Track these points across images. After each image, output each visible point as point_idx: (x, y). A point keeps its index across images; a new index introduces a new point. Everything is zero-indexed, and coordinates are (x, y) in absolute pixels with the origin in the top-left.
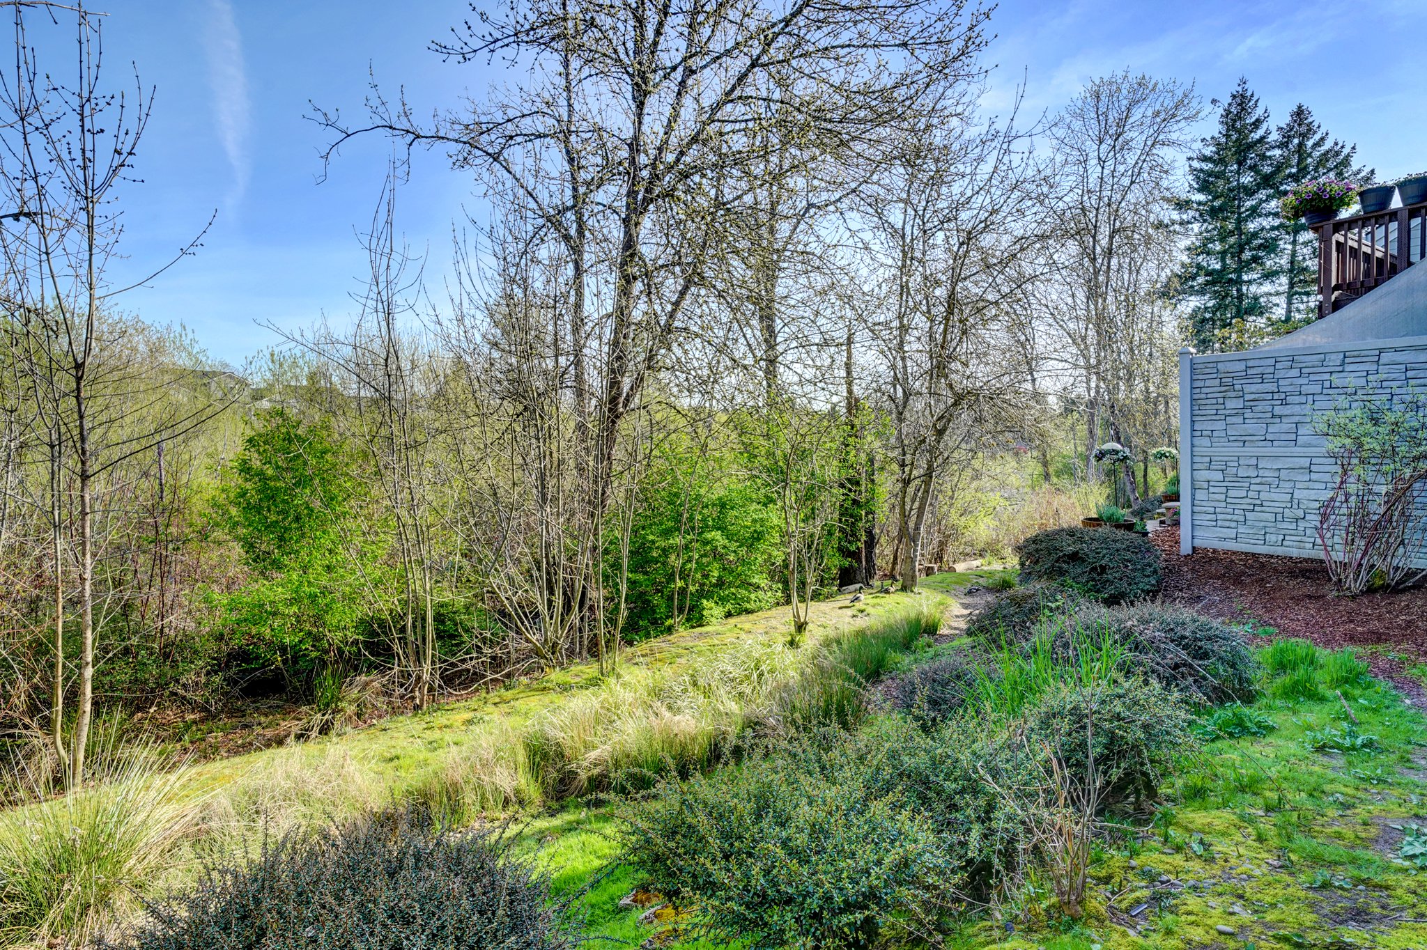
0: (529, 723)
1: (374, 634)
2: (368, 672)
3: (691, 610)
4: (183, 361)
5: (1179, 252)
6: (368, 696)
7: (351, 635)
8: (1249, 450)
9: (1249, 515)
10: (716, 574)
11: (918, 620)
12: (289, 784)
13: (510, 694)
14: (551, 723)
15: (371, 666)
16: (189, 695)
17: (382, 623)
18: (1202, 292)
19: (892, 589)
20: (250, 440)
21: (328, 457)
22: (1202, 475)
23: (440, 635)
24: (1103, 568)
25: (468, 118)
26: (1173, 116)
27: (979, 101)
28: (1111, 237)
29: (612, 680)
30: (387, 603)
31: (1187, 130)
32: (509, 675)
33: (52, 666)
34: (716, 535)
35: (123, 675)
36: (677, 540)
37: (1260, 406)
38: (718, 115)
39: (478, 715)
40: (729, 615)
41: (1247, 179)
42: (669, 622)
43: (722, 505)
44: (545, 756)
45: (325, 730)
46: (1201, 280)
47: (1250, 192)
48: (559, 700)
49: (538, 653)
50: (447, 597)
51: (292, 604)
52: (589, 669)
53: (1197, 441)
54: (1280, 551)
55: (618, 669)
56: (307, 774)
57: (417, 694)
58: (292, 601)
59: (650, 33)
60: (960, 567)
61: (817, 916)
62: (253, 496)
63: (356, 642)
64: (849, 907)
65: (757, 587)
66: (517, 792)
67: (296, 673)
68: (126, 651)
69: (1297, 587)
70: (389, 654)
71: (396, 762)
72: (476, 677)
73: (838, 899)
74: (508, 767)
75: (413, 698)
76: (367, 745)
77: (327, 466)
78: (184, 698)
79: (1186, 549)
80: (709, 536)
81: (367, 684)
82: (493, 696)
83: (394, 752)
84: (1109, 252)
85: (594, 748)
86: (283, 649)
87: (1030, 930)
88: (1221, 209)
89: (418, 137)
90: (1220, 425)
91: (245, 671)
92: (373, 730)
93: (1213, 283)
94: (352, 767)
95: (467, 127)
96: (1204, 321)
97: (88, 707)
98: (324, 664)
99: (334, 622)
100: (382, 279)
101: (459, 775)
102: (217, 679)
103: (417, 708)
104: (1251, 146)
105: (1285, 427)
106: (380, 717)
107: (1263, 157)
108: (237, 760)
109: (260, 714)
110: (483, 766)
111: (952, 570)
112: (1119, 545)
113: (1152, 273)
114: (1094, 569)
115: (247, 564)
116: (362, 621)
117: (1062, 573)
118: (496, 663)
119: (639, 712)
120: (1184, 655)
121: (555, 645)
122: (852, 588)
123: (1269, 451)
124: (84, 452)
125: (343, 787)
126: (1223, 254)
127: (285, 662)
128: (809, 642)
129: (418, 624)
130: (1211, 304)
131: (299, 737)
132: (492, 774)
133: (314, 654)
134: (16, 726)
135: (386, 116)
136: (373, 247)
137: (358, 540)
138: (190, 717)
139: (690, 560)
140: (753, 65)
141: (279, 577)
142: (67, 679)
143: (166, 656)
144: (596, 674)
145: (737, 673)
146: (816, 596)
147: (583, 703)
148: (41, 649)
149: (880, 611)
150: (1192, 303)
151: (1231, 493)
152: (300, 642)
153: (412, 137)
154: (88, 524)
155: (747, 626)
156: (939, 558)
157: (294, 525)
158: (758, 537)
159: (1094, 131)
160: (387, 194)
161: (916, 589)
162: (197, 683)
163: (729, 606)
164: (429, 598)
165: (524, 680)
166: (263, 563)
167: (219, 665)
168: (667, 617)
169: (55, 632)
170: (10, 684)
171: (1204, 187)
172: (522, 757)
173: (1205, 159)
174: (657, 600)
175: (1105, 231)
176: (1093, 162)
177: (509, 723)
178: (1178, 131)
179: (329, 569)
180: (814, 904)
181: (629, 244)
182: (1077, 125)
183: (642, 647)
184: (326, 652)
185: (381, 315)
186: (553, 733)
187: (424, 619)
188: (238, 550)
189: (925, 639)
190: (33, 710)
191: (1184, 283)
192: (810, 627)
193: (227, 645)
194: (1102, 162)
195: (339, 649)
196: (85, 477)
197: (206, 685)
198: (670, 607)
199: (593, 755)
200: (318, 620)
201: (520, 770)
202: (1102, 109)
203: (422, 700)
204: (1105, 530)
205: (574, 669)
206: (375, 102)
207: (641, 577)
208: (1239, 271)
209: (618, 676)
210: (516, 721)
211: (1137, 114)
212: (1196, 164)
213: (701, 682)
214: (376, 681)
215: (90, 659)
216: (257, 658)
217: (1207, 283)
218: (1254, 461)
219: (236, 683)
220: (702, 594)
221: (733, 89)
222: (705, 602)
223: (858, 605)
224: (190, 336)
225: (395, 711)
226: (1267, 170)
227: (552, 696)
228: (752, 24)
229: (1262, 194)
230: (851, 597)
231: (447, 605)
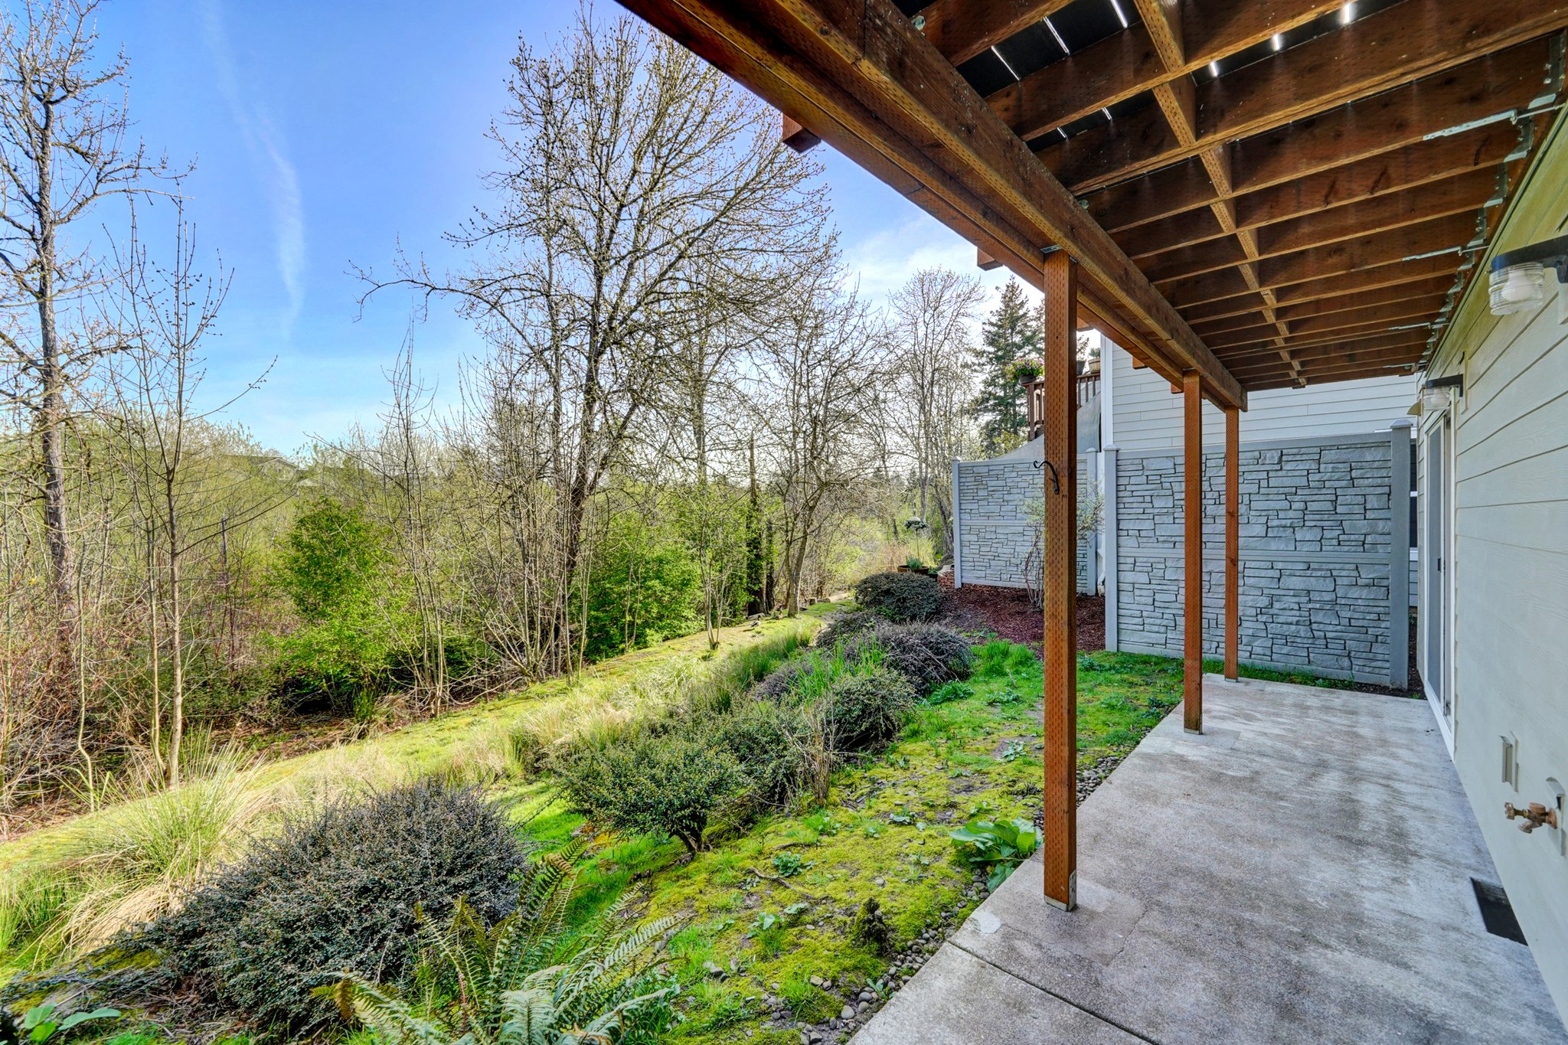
0: (514, 722)
1: (399, 663)
2: (395, 692)
3: (638, 636)
4: (241, 450)
5: (977, 384)
6: (394, 710)
7: (381, 665)
8: (992, 522)
9: (992, 563)
10: (655, 610)
11: (795, 638)
12: (337, 773)
13: (502, 703)
14: (529, 721)
15: (397, 688)
16: (256, 715)
17: (405, 656)
18: (993, 410)
19: (781, 616)
20: (301, 521)
21: (362, 533)
22: (966, 538)
23: (449, 662)
24: (904, 599)
25: (475, 277)
26: (969, 298)
27: (844, 281)
28: (933, 374)
29: (576, 690)
30: (407, 641)
31: (977, 307)
32: (502, 690)
33: (150, 697)
34: (656, 583)
35: (203, 702)
36: (627, 587)
37: (997, 495)
38: (657, 288)
39: (477, 719)
40: (666, 639)
41: (1017, 339)
42: (622, 646)
43: (660, 561)
44: (525, 744)
45: (362, 736)
46: (991, 402)
47: (1020, 348)
48: (538, 705)
49: (523, 673)
50: (455, 634)
51: (334, 644)
52: (560, 682)
53: (963, 516)
54: (1008, 584)
55: (580, 682)
56: (350, 765)
57: (432, 706)
58: (333, 643)
59: (607, 232)
60: (833, 599)
61: (665, 814)
62: (303, 562)
63: (385, 671)
64: (683, 807)
65: (687, 619)
66: (505, 770)
67: (340, 695)
68: (205, 684)
69: (1014, 607)
70: (411, 677)
71: (416, 755)
72: (477, 691)
73: (677, 803)
74: (497, 753)
75: (429, 710)
76: (394, 744)
77: (361, 539)
78: (251, 717)
79: (958, 585)
80: (650, 583)
81: (394, 700)
82: (490, 705)
83: (414, 748)
84: (932, 384)
85: (560, 736)
86: (328, 678)
87: (798, 815)
88: (1001, 357)
89: (434, 288)
90: (975, 506)
91: (298, 696)
92: (398, 733)
93: (1000, 405)
94: (382, 759)
95: (472, 282)
96: (994, 429)
97: (179, 727)
98: (360, 688)
99: (368, 656)
100: (403, 404)
101: (461, 760)
102: (277, 702)
103: (433, 716)
104: (1018, 319)
105: (1010, 508)
106: (404, 724)
107: (1025, 325)
108: (295, 759)
109: (311, 727)
110: (479, 753)
111: (827, 601)
112: (915, 584)
113: (961, 398)
114: (899, 600)
115: (297, 613)
116: (389, 655)
117: (880, 603)
118: (493, 681)
119: (594, 710)
120: (930, 653)
121: (535, 666)
122: (756, 616)
123: (1001, 522)
124: (173, 536)
125: (377, 773)
126: (1004, 387)
127: (330, 687)
128: (720, 655)
129: (433, 655)
130: (998, 418)
131: (342, 741)
132: (486, 758)
133: (353, 680)
134: (124, 743)
135: (409, 273)
136: (397, 379)
137: (386, 595)
138: (256, 732)
139: (636, 601)
140: (680, 257)
141: (324, 623)
142: (161, 707)
143: (236, 686)
144: (565, 686)
145: (665, 679)
146: (727, 624)
147: (554, 706)
148: (141, 683)
149: (772, 632)
150: (987, 418)
151: (982, 549)
152: (342, 671)
153: (429, 289)
154: (177, 590)
155: (677, 646)
156: (819, 592)
157: (336, 584)
158: (686, 583)
159: (921, 304)
160: (407, 343)
161: (797, 616)
162: (261, 706)
163: (666, 633)
164: (440, 636)
165: (513, 692)
166: (311, 612)
167: (278, 691)
168: (621, 642)
169: (153, 671)
170: (118, 711)
171: (991, 343)
172: (508, 745)
173: (991, 324)
174: (613, 631)
175: (929, 369)
176: (921, 324)
177: (498, 724)
178: (972, 308)
179: (363, 616)
180: (662, 807)
181: (591, 377)
182: (910, 299)
183: (603, 663)
184: (362, 678)
185: (402, 430)
186: (529, 727)
187: (436, 651)
188: (290, 604)
189: (801, 649)
190: (137, 730)
191: (979, 405)
192: (722, 644)
193: (283, 675)
194: (927, 325)
195: (372, 675)
196: (174, 555)
197: (268, 707)
198: (623, 635)
199: (558, 741)
200: (354, 655)
201: (507, 755)
202: (925, 291)
203: (436, 711)
204: (908, 574)
205: (550, 683)
206: (401, 263)
207: (601, 615)
208: (1014, 398)
209: (581, 686)
210: (505, 721)
211: (947, 296)
212: (987, 328)
213: (638, 687)
214: (402, 698)
215: (179, 691)
216: (308, 685)
217: (995, 405)
218: (993, 529)
219: (292, 704)
220: (647, 624)
221: (666, 272)
222: (647, 630)
223: (757, 629)
224: (246, 432)
225: (415, 719)
226: (1029, 334)
227: (531, 702)
228: (679, 230)
229: (1026, 349)
230: (752, 623)
231: (455, 640)
